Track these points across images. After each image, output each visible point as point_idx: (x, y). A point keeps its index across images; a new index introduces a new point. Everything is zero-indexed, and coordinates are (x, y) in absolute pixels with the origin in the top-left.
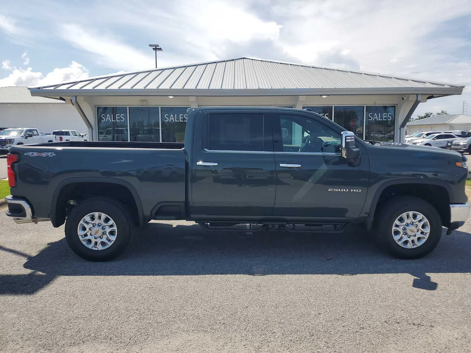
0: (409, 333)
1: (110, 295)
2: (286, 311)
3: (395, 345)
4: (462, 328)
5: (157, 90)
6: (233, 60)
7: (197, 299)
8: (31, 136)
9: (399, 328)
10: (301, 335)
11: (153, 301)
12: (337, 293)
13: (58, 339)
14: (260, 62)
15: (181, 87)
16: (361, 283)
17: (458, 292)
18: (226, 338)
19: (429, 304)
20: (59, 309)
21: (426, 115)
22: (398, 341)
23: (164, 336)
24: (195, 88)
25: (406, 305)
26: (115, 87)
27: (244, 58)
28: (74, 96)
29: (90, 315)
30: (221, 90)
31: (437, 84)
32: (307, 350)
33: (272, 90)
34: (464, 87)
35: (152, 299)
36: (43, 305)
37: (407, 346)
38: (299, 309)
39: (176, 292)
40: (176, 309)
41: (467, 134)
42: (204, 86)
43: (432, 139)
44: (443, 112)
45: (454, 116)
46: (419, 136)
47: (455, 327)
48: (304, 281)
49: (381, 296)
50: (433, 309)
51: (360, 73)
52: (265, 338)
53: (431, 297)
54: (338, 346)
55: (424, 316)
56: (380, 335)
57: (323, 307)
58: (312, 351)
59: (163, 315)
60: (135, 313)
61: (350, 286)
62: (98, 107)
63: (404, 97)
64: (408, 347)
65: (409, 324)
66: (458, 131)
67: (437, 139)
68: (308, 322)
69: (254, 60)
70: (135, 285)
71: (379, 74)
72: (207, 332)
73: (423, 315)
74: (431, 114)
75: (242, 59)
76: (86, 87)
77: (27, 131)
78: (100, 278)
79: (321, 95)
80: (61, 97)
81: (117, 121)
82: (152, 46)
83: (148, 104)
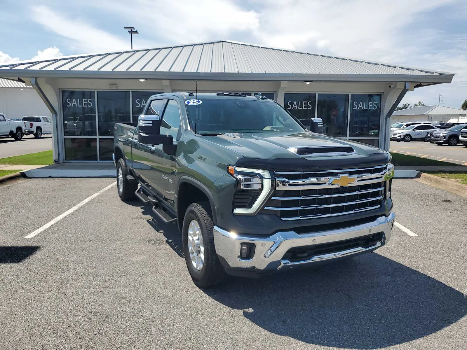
1: (41, 325)
5: (127, 72)
6: (212, 43)
14: (240, 45)
15: (153, 69)
21: (404, 106)
24: (168, 71)
26: (80, 68)
27: (223, 41)
28: (34, 77)
30: (197, 74)
34: (453, 75)
39: (127, 318)
41: (445, 125)
42: (178, 69)
43: (412, 130)
44: (421, 104)
45: (432, 107)
46: (399, 127)
51: (345, 59)
62: (62, 91)
63: (392, 85)
66: (437, 122)
67: (416, 130)
69: (233, 44)
71: (365, 60)
74: (409, 105)
75: (221, 42)
76: (47, 67)
79: (305, 81)
80: (19, 78)
81: (84, 106)
82: (127, 28)
83: (118, 88)
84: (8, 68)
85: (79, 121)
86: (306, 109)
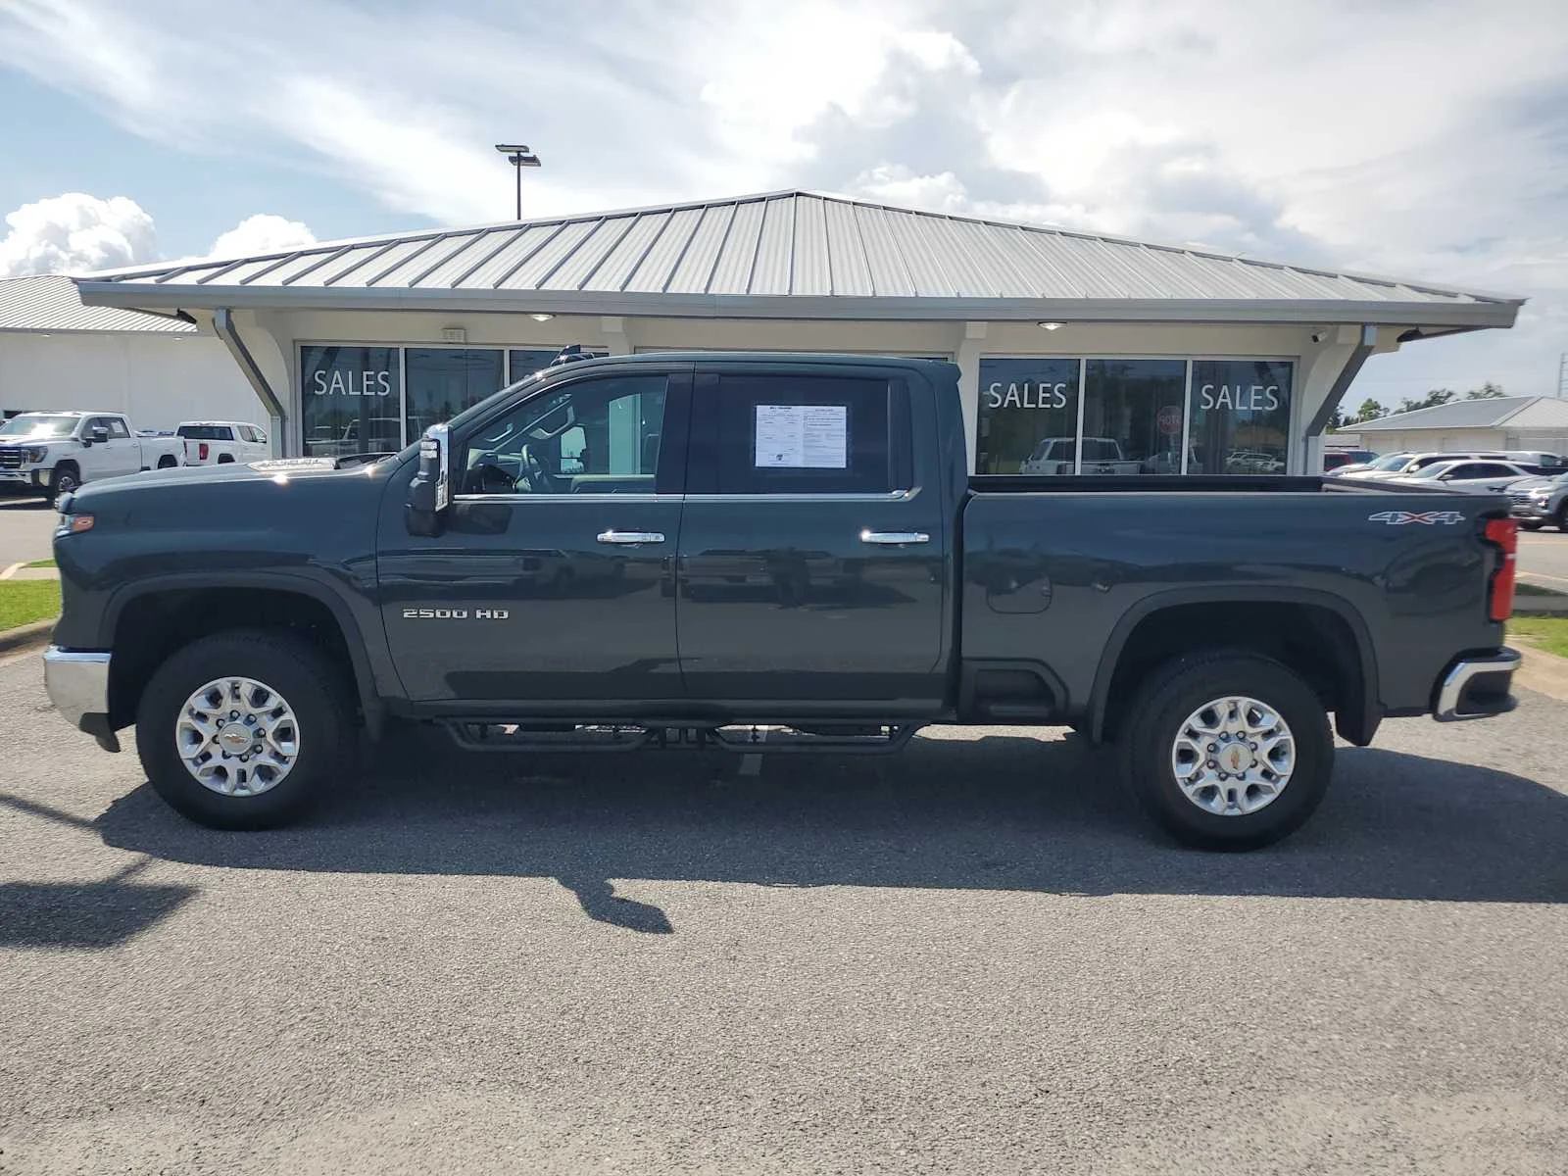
0: (1196, 1111)
1: (239, 959)
2: (805, 1027)
3: (1137, 1150)
4: (1382, 1102)
5: (496, 293)
6: (763, 200)
7: (518, 980)
8: (102, 438)
9: (1168, 1096)
10: (833, 1109)
11: (375, 981)
12: (991, 973)
13: (31, 1095)
15: (573, 285)
16: (1077, 945)
17: (1398, 985)
18: (584, 1110)
19: (1287, 1020)
20: (57, 1000)
21: (1433, 398)
22: (1153, 1138)
23: (379, 1097)
24: (619, 290)
25: (1212, 1022)
26: (357, 281)
27: (798, 194)
28: (223, 308)
29: (157, 1022)
30: (706, 299)
31: (1434, 292)
32: (840, 1156)
33: (874, 301)
34: (1521, 303)
35: (374, 975)
36: (11, 984)
37: (1178, 1156)
38: (849, 1024)
39: (457, 953)
40: (442, 1010)
41: (1559, 463)
42: (649, 282)
43: (1437, 479)
44: (1491, 391)
45: (1522, 403)
46: (1396, 467)
47: (1357, 1096)
48: (889, 933)
49: (1136, 990)
50: (1299, 1036)
51: (1175, 251)
52: (712, 1113)
53: (1303, 998)
54: (948, 1149)
55: (1261, 1057)
56: (1098, 1117)
57: (931, 1020)
58: (858, 1160)
59: (396, 1030)
60: (305, 1018)
61: (1040, 952)
62: (303, 347)
63: (1322, 332)
64: (1182, 1157)
65: (1206, 1082)
66: (1529, 453)
67: (1453, 479)
68: (867, 1069)
69: (829, 202)
70: (327, 927)
71: (1240, 253)
72: (523, 1088)
73: (1260, 1053)
74: (1450, 394)
75: (792, 195)
76: (262, 277)
77: (92, 421)
78: (219, 904)
79: (1041, 322)
80: (181, 310)
81: (365, 393)
82: (505, 149)
83: (470, 341)
84: (151, 281)
85: (350, 437)
86: (1048, 406)
